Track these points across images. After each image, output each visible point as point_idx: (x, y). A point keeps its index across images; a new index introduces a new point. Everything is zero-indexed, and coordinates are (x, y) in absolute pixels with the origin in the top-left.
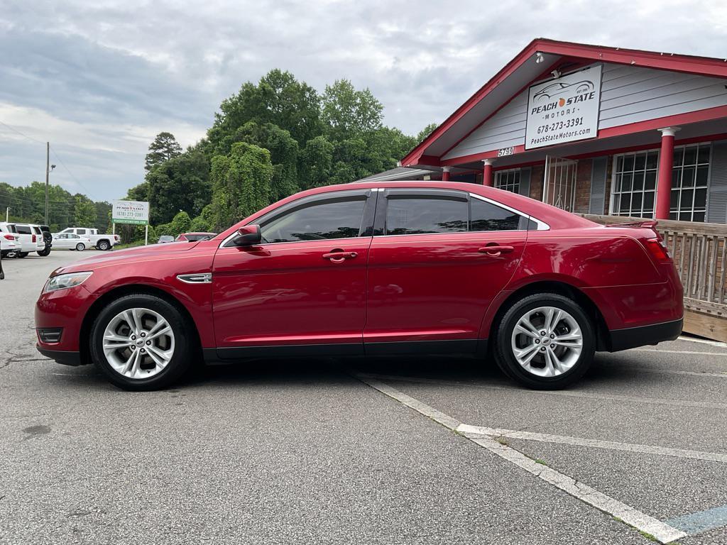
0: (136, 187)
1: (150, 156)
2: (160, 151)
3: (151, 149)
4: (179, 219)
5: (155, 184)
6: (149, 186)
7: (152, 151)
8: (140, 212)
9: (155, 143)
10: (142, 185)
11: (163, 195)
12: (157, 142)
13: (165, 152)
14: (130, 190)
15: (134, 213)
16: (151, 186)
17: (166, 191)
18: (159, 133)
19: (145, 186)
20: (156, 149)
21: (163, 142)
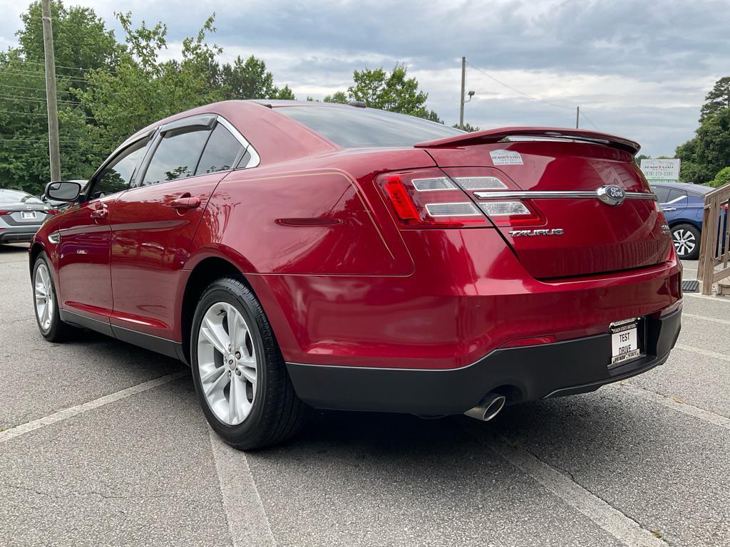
0: (685, 143)
1: (706, 107)
2: (720, 99)
3: (707, 99)
4: (722, 176)
5: (705, 138)
6: (699, 141)
7: (709, 101)
8: (669, 170)
9: (714, 92)
10: (693, 140)
11: (714, 150)
12: (716, 90)
13: (725, 100)
14: (678, 148)
15: (663, 172)
16: (701, 140)
17: (718, 145)
18: (719, 79)
19: (695, 141)
20: (714, 98)
21: (723, 89)
